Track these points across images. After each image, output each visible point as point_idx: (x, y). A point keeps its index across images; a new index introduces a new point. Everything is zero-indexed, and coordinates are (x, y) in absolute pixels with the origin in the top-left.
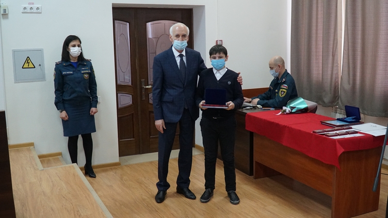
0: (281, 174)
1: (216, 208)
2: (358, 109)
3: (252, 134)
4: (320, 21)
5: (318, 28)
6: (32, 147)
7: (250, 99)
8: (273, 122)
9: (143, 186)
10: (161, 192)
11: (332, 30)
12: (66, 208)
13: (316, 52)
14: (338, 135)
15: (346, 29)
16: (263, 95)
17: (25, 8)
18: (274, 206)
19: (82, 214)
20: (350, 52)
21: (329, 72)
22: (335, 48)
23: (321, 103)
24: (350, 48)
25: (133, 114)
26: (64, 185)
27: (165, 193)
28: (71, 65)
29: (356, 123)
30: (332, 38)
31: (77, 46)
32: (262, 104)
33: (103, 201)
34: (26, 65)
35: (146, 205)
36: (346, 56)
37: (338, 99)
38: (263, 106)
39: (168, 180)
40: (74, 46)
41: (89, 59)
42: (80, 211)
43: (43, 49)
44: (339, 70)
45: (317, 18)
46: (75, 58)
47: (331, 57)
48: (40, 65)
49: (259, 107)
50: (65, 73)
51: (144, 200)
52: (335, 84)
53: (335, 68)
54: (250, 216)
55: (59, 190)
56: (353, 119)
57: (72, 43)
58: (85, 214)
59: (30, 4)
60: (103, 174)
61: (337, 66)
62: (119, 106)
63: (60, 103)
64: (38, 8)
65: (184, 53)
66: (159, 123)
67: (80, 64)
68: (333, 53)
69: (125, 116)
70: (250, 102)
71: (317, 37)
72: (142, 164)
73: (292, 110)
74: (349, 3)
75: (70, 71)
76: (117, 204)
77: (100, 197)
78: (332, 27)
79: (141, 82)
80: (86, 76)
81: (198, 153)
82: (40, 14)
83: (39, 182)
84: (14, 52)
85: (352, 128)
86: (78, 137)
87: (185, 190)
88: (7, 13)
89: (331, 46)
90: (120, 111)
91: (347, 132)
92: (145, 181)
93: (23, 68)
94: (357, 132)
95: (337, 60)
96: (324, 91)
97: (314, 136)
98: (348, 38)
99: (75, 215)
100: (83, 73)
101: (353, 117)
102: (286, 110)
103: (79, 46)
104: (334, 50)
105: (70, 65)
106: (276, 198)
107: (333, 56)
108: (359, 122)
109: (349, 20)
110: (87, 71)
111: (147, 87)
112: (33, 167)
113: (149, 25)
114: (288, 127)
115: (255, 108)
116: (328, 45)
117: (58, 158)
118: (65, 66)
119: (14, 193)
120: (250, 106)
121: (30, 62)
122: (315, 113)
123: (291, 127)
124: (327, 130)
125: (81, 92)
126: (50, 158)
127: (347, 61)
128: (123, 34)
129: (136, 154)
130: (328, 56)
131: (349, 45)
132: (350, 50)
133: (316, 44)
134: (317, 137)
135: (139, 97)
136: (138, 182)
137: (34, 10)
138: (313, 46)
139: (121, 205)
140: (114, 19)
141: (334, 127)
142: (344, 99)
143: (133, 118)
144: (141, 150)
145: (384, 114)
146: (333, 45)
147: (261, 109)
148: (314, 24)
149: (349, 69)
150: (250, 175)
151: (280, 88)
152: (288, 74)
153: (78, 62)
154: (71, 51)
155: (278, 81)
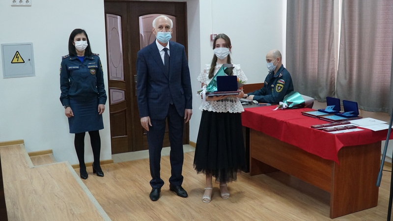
0: (279, 170)
2: (357, 103)
3: (248, 130)
4: (316, 14)
5: (314, 22)
6: (21, 145)
7: (246, 95)
8: (270, 118)
9: (136, 183)
10: (156, 190)
11: (328, 25)
12: (58, 207)
13: (312, 47)
14: (337, 130)
15: (343, 23)
17: (14, 1)
18: (272, 202)
19: (75, 213)
20: (347, 46)
21: (325, 67)
22: (331, 42)
23: (317, 99)
25: (125, 110)
26: (56, 183)
27: (159, 191)
28: (78, 60)
29: (354, 118)
30: (328, 33)
31: (81, 40)
32: (258, 99)
33: (97, 200)
34: (15, 60)
35: (140, 203)
36: (343, 50)
37: (334, 94)
38: (259, 101)
39: (162, 177)
40: (79, 40)
41: (97, 53)
42: (74, 210)
43: (32, 43)
44: (336, 65)
46: (82, 52)
47: (327, 52)
48: (29, 60)
49: (255, 103)
50: (71, 67)
51: (138, 197)
52: (331, 78)
53: (331, 63)
54: (247, 213)
55: (51, 188)
56: (352, 114)
57: (77, 37)
58: (79, 213)
61: (333, 61)
62: (112, 102)
63: (65, 99)
64: (27, 1)
65: (168, 47)
66: (145, 120)
67: (87, 59)
68: (329, 47)
69: (118, 113)
70: (246, 98)
71: (312, 31)
72: (135, 162)
73: (288, 105)
75: (77, 66)
76: (111, 202)
77: (94, 195)
78: (329, 21)
79: (133, 77)
80: (93, 71)
82: (30, 7)
83: (30, 180)
84: (3, 46)
85: (350, 123)
89: (327, 41)
90: (112, 107)
91: (345, 127)
92: (139, 179)
93: (12, 63)
94: (355, 127)
95: (333, 55)
96: (320, 86)
97: (312, 132)
98: (345, 32)
99: (68, 214)
100: (90, 68)
101: (352, 112)
102: (282, 105)
103: (84, 40)
104: (330, 44)
107: (329, 50)
108: (357, 116)
110: (94, 66)
112: (24, 165)
113: (141, 18)
114: (286, 122)
115: (250, 103)
116: (324, 39)
117: (49, 156)
118: (72, 61)
120: (246, 102)
121: (20, 57)
122: (311, 108)
123: (289, 123)
124: (325, 125)
125: (87, 88)
126: (41, 156)
127: (343, 56)
128: (115, 28)
129: (129, 151)
130: (324, 50)
131: (345, 40)
132: (347, 44)
133: (312, 39)
134: (315, 132)
135: (132, 93)
136: (132, 180)
137: (24, 3)
138: (309, 41)
139: (114, 203)
140: (106, 13)
141: (332, 122)
142: (340, 95)
143: (126, 114)
144: (134, 147)
145: (380, 109)
146: (329, 40)
147: (257, 104)
148: (310, 18)
149: (346, 64)
150: (246, 172)
151: (276, 83)
152: (284, 69)
153: (84, 56)
154: (76, 45)
155: (273, 76)
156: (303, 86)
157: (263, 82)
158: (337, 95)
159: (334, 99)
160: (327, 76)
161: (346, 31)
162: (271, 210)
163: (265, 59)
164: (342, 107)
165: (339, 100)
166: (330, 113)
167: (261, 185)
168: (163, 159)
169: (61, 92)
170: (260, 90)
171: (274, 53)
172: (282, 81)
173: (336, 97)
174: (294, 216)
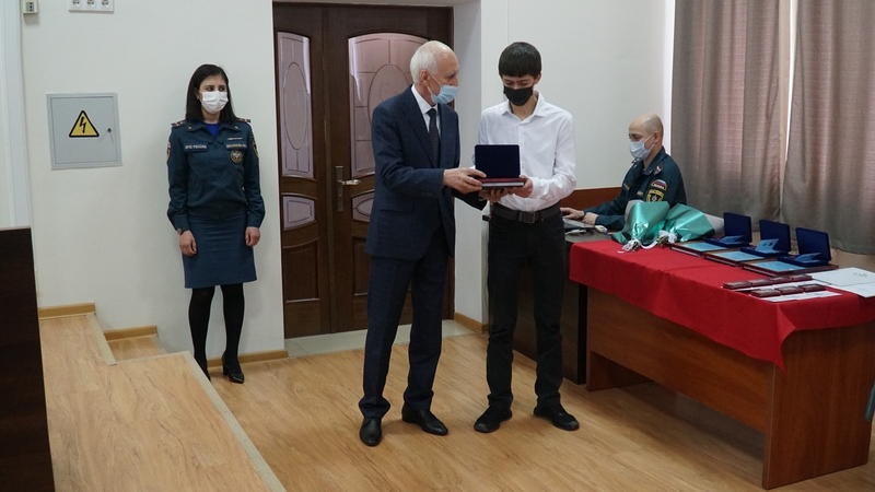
0: (649, 381)
1: (503, 456)
2: (826, 235)
3: (583, 290)
4: (740, 37)
5: (736, 54)
6: (89, 314)
7: (582, 213)
8: (633, 264)
9: (337, 403)
11: (767, 60)
12: (166, 451)
13: (730, 107)
14: (783, 294)
15: (799, 56)
17: (75, 1)
18: (634, 451)
19: (203, 464)
20: (807, 109)
21: (759, 154)
22: (772, 99)
24: (807, 100)
25: (316, 243)
26: (162, 399)
28: (205, 130)
29: (820, 268)
30: (765, 78)
31: (216, 88)
32: (606, 223)
33: (250, 437)
34: (78, 130)
35: (344, 445)
36: (798, 117)
37: (778, 214)
38: (610, 227)
40: (211, 88)
41: (246, 118)
42: (199, 458)
43: (116, 95)
44: (782, 149)
45: (732, 31)
46: (214, 115)
47: (763, 120)
48: (109, 130)
49: (601, 230)
50: (190, 147)
51: (340, 434)
52: (772, 179)
53: (772, 145)
54: (579, 473)
55: (153, 409)
56: (814, 258)
57: (207, 82)
58: (210, 464)
61: (777, 140)
62: (286, 225)
63: (180, 214)
64: (105, 2)
67: (224, 129)
68: (767, 109)
69: (299, 248)
70: (580, 219)
71: (731, 74)
72: (335, 355)
74: (805, 6)
75: (202, 143)
76: (281, 442)
77: (244, 426)
78: (768, 52)
79: (334, 171)
80: (236, 155)
81: (462, 333)
82: (110, 15)
83: (107, 392)
84: (51, 99)
85: (811, 279)
86: (213, 290)
87: (423, 413)
88: (36, 11)
89: (764, 96)
90: (287, 235)
91: (801, 287)
92: (343, 394)
93: (70, 136)
94: (823, 288)
95: (777, 126)
96: (747, 196)
97: (725, 297)
98: (803, 77)
99: (187, 466)
100: (230, 150)
101: (815, 254)
102: (666, 237)
103: (221, 88)
104: (771, 103)
105: (203, 129)
106: (637, 433)
107: (769, 117)
108: (827, 264)
109: (806, 37)
110: (240, 145)
111: (349, 183)
112: (94, 357)
113: (352, 41)
114: (668, 275)
115: (590, 231)
116: (757, 92)
117: (149, 339)
118: (192, 132)
119: (49, 417)
120: (581, 229)
121: (88, 123)
123: (674, 276)
124: (754, 282)
125: (222, 190)
126: (130, 339)
127: (799, 129)
128: (297, 64)
129: (323, 332)
130: (757, 116)
131: (803, 94)
132: (806, 104)
133: (730, 90)
134: (733, 298)
135: (330, 205)
136: (328, 396)
137: (98, 4)
138: (724, 95)
139: (289, 445)
140: (276, 30)
141: (770, 277)
142: (791, 215)
143: (316, 251)
144: (334, 323)
146: (769, 93)
147: (606, 234)
149: (804, 146)
150: (579, 383)
151: (649, 188)
152: (667, 156)
153: (218, 125)
154: (204, 99)
155: (642, 172)
156: (708, 196)
157: (619, 184)
158: (785, 216)
159: (778, 224)
160: (763, 174)
161: (807, 75)
162: (632, 469)
163: (627, 132)
164: (794, 242)
165: (788, 227)
166: (768, 257)
168: (395, 350)
169: (170, 200)
170: (612, 203)
171: (648, 122)
172: (661, 184)
173: (782, 221)
174: (682, 482)
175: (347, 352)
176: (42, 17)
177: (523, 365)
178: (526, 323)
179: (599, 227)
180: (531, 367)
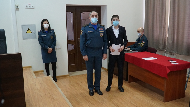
0: (140, 81)
1: (112, 96)
3: (127, 63)
5: (157, 15)
6: (30, 68)
11: (164, 16)
12: (47, 96)
13: (156, 26)
15: (170, 16)
16: (133, 45)
17: (27, 6)
18: (138, 95)
19: (54, 98)
21: (162, 35)
23: (158, 49)
25: (74, 53)
26: (46, 85)
28: (45, 32)
30: (163, 20)
34: (28, 32)
36: (170, 28)
37: (166, 47)
40: (45, 24)
41: (53, 29)
42: (54, 97)
43: (35, 25)
44: (167, 34)
46: (47, 29)
47: (163, 28)
48: (34, 32)
50: (42, 36)
52: (165, 40)
53: (165, 33)
54: (127, 99)
55: (44, 87)
58: (56, 98)
59: (29, 4)
60: (62, 80)
61: (166, 32)
62: (69, 50)
64: (33, 6)
67: (49, 32)
68: (164, 26)
70: (127, 48)
72: (79, 76)
74: (172, 4)
75: (45, 35)
76: (69, 93)
77: (61, 90)
79: (78, 39)
80: (52, 37)
81: (103, 71)
82: (34, 9)
83: (35, 84)
84: (22, 26)
86: (49, 63)
88: (18, 8)
90: (69, 52)
93: (26, 33)
95: (166, 30)
96: (160, 43)
99: (51, 99)
100: (50, 36)
107: (164, 28)
110: (52, 35)
112: (32, 77)
113: (81, 14)
116: (162, 23)
117: (42, 73)
118: (43, 33)
120: (127, 50)
121: (30, 31)
122: (155, 53)
126: (39, 73)
127: (170, 30)
128: (70, 18)
129: (76, 71)
131: (171, 23)
132: (172, 25)
135: (77, 46)
136: (77, 84)
137: (31, 7)
138: (155, 23)
140: (66, 11)
143: (74, 55)
144: (78, 69)
145: (188, 54)
146: (164, 23)
147: (132, 51)
148: (155, 13)
149: (171, 34)
150: (127, 81)
154: (44, 26)
158: (167, 47)
160: (163, 39)
161: (172, 19)
162: (137, 98)
167: (133, 87)
171: (141, 29)
174: (147, 101)
175: (81, 75)
176: (20, 9)
177: (115, 77)
178: (116, 69)
179: (130, 50)
180: (117, 78)
